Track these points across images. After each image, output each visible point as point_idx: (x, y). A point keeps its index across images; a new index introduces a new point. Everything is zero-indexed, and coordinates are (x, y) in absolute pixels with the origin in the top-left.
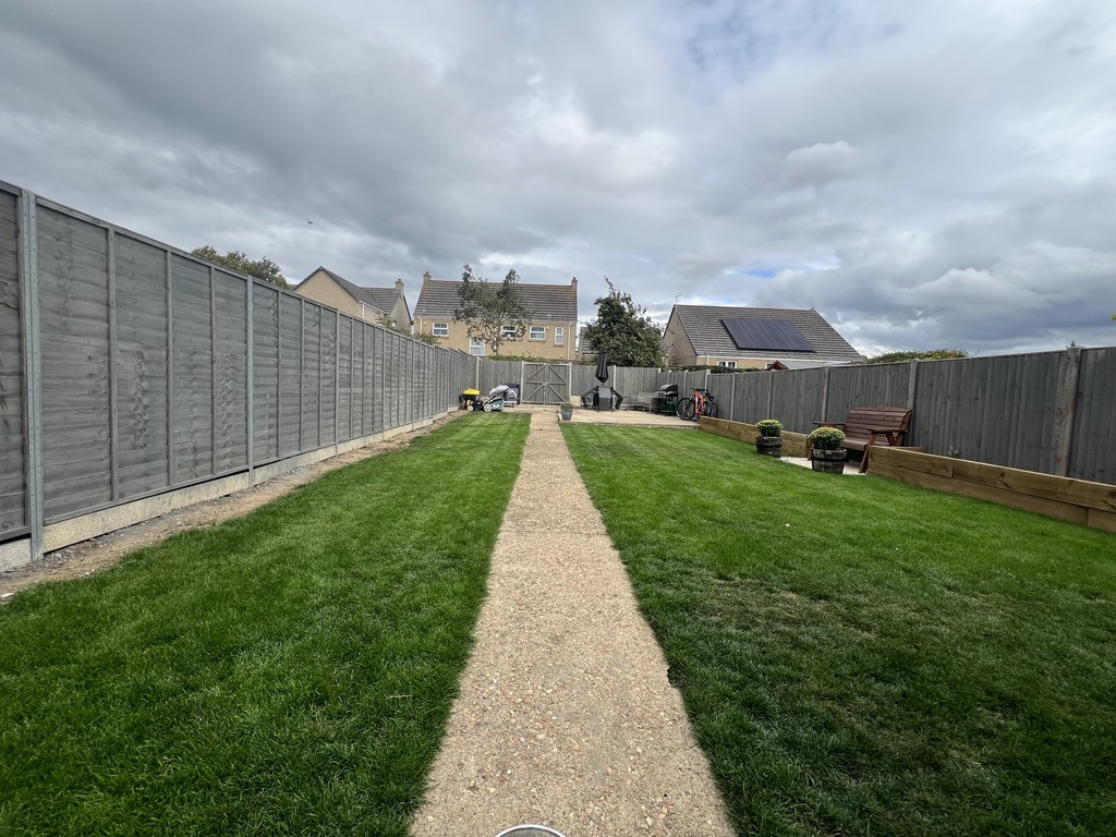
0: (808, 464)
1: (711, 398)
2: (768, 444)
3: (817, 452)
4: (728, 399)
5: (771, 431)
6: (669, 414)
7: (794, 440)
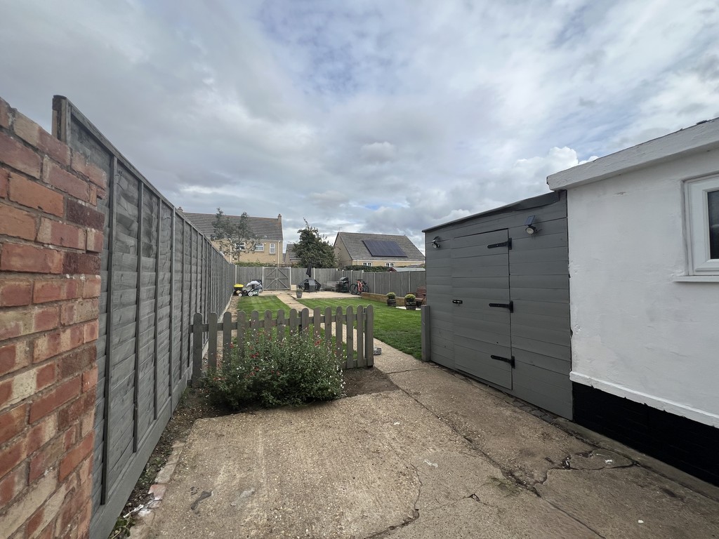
0: (405, 308)
1: (365, 284)
2: (391, 302)
3: (407, 303)
4: (373, 284)
5: (391, 297)
6: (345, 292)
7: (400, 300)
